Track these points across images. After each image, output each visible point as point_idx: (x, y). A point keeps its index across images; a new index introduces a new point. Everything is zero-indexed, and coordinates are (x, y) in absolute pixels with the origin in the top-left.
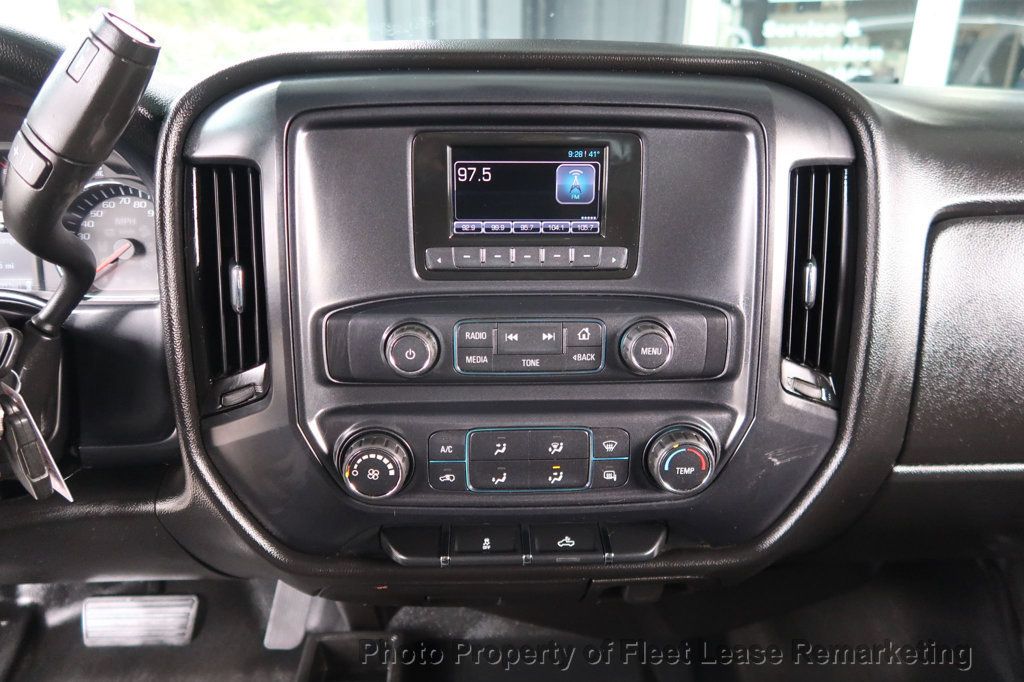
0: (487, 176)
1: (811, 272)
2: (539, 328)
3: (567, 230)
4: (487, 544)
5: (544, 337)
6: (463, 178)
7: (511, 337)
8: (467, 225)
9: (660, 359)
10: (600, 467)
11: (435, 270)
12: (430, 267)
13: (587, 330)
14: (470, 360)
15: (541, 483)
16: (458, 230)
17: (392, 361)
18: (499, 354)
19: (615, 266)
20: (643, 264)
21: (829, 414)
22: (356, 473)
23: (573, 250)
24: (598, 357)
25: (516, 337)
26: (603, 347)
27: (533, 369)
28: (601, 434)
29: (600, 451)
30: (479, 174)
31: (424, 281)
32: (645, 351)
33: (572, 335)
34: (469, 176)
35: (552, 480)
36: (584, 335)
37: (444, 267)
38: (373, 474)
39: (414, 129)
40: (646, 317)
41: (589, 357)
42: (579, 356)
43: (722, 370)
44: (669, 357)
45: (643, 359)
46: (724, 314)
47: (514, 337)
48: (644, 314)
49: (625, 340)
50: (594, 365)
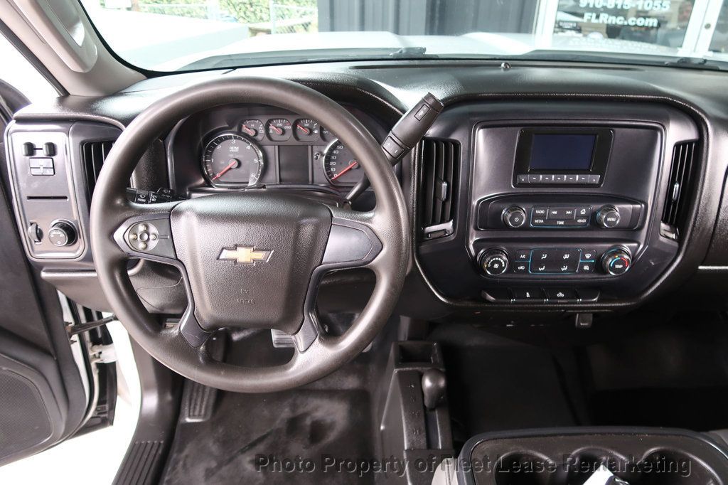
1: (677, 186)
2: (566, 209)
4: (528, 295)
5: (567, 212)
9: (615, 222)
10: (583, 265)
13: (584, 210)
14: (536, 221)
15: (557, 270)
18: (549, 219)
19: (595, 183)
20: (605, 181)
21: (676, 244)
22: (489, 265)
23: (578, 176)
24: (587, 221)
25: (556, 213)
26: (590, 217)
27: (561, 225)
28: (585, 251)
29: (584, 258)
31: (515, 188)
32: (609, 219)
33: (578, 212)
35: (563, 269)
36: (583, 212)
37: (525, 182)
38: (496, 266)
39: (520, 129)
41: (584, 221)
42: (580, 220)
43: (635, 226)
44: (618, 222)
45: (608, 223)
46: (639, 204)
47: (555, 213)
48: (607, 204)
49: (599, 214)
50: (585, 224)
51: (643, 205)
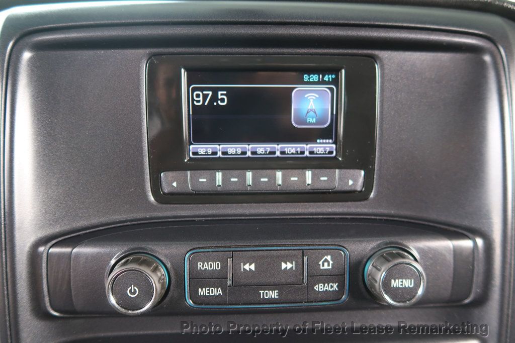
0: (222, 100)
2: (277, 257)
3: (303, 153)
5: (284, 266)
6: (199, 101)
7: (247, 267)
8: (203, 149)
9: (412, 291)
11: (171, 194)
12: (166, 191)
13: (329, 258)
14: (202, 292)
16: (194, 153)
17: (113, 300)
18: (234, 285)
19: (353, 188)
20: (379, 185)
23: (310, 172)
24: (341, 286)
25: (253, 267)
26: (347, 276)
27: (271, 301)
30: (215, 98)
31: (160, 205)
32: (395, 283)
33: (314, 265)
34: (204, 101)
36: (327, 263)
37: (179, 190)
39: (148, 51)
40: (391, 243)
41: (332, 287)
42: (321, 285)
43: (467, 297)
44: (420, 292)
45: (395, 293)
46: (468, 237)
47: (250, 267)
48: (387, 240)
49: (369, 267)
50: (337, 295)
51: (480, 242)
